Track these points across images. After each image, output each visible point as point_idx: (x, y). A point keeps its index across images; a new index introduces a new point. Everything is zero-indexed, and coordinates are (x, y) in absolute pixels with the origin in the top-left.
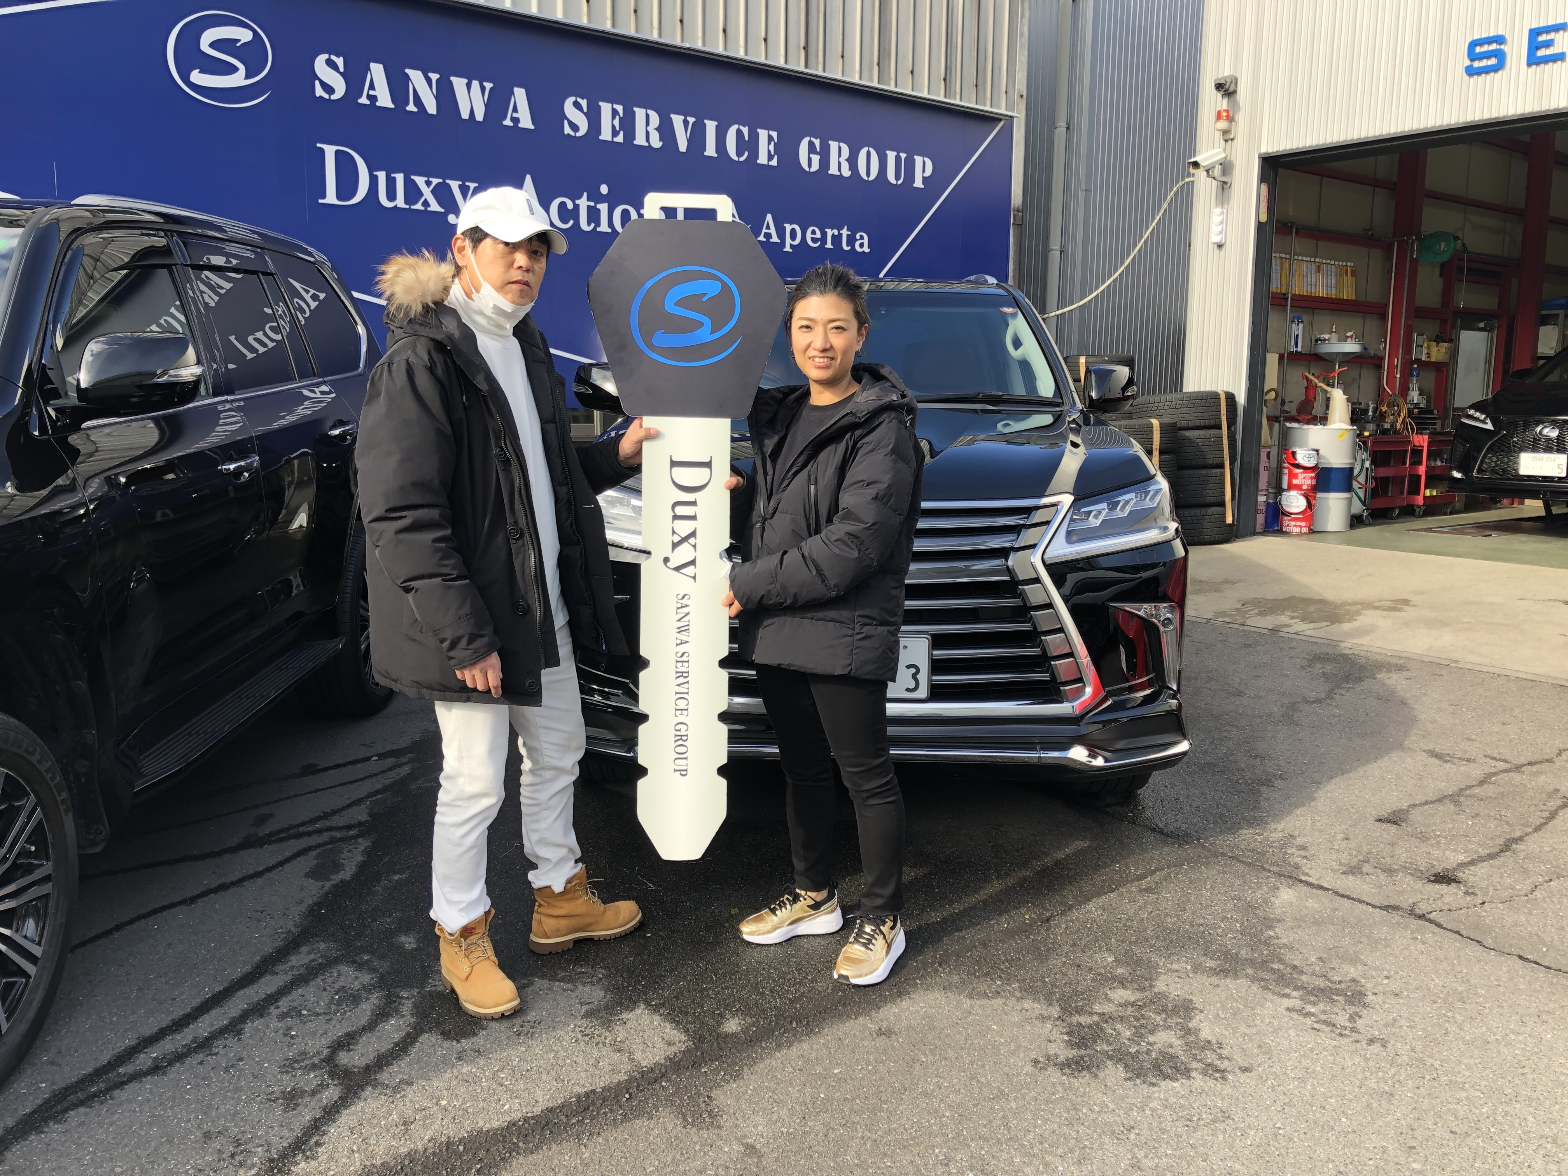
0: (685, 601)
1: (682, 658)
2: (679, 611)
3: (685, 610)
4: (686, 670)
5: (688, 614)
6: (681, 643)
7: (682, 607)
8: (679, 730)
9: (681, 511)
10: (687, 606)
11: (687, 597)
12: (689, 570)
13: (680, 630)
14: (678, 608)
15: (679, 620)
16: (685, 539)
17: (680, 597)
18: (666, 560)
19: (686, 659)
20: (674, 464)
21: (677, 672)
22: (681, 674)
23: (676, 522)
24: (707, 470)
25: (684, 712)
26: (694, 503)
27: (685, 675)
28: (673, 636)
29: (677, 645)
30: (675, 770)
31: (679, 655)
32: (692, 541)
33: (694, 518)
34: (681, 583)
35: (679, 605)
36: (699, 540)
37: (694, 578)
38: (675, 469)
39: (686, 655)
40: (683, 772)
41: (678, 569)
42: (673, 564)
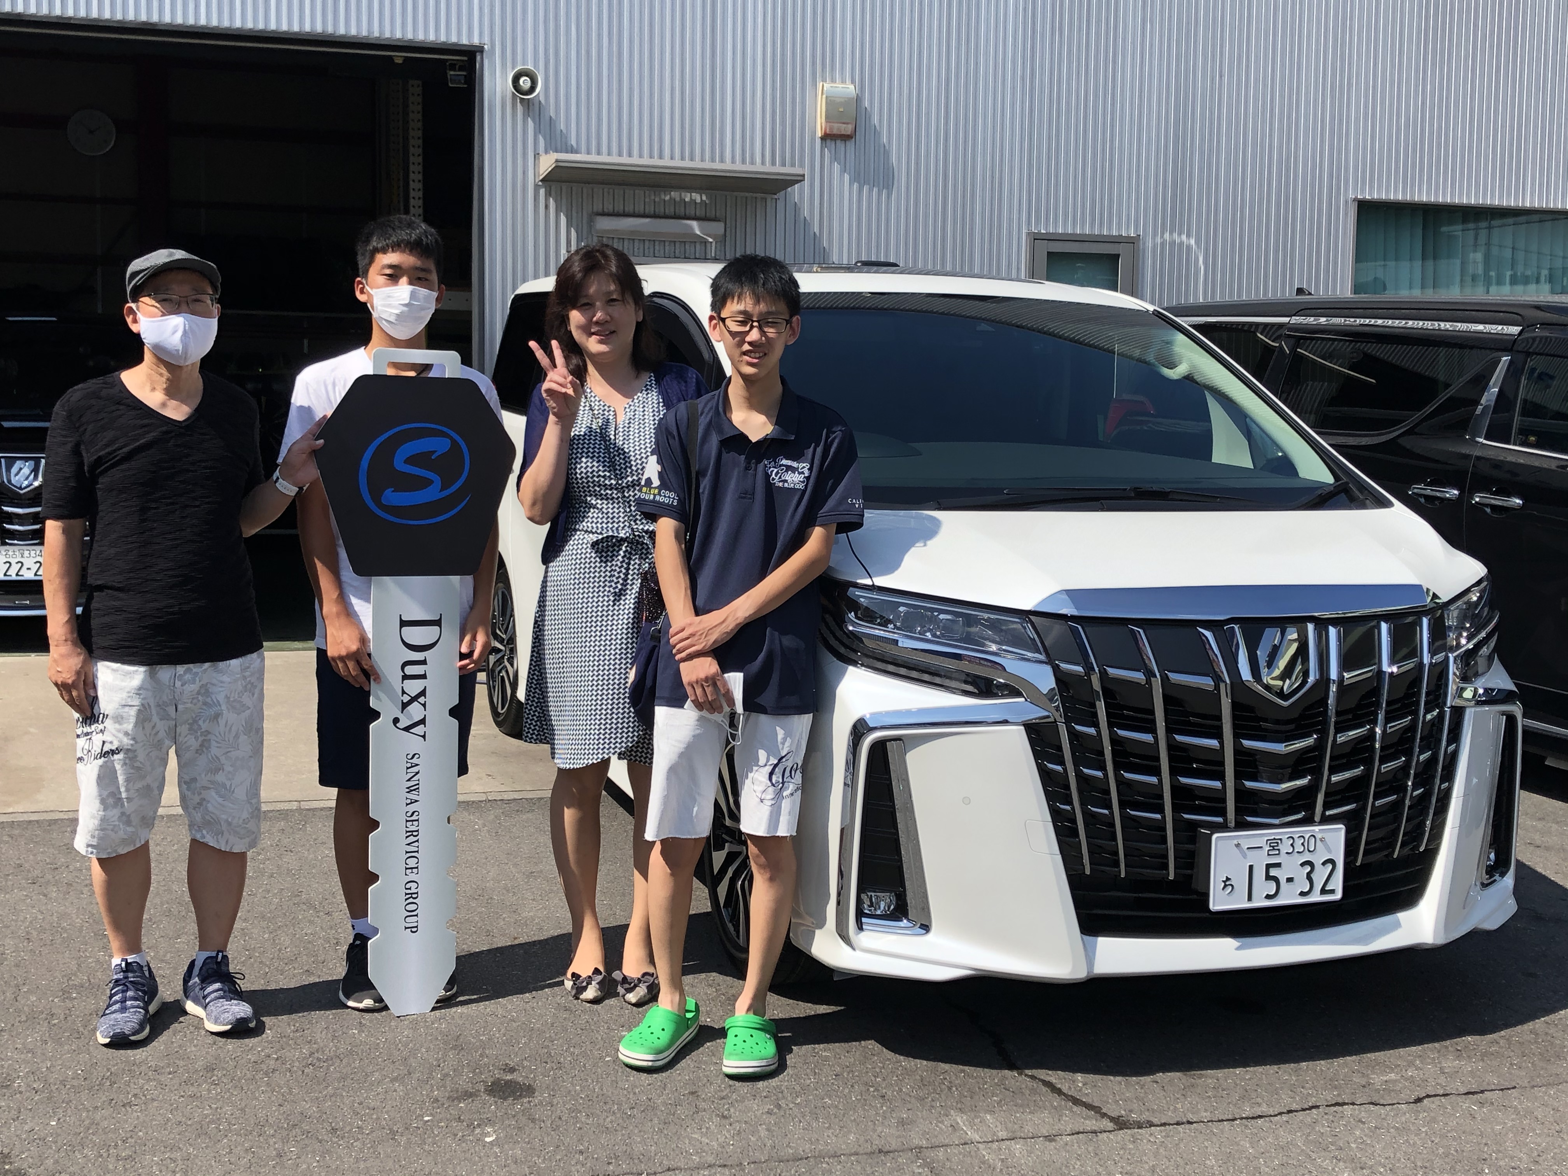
0: (415, 761)
1: (412, 818)
2: (409, 770)
3: (415, 769)
4: (416, 829)
5: (417, 773)
6: (411, 803)
7: (412, 767)
8: (410, 889)
9: (410, 670)
10: (417, 765)
11: (417, 756)
12: (419, 730)
13: (410, 790)
14: (408, 768)
15: (409, 780)
16: (414, 699)
17: (410, 757)
18: (396, 721)
19: (416, 818)
20: (403, 623)
21: (407, 832)
22: (410, 833)
23: (405, 681)
24: (437, 628)
25: (415, 871)
26: (424, 662)
27: (415, 834)
28: (402, 795)
29: (407, 804)
30: (406, 928)
31: (409, 814)
32: (422, 700)
33: (423, 677)
34: (412, 743)
35: (409, 765)
36: (429, 699)
37: (424, 737)
38: (404, 629)
39: (416, 813)
40: (414, 929)
41: (407, 729)
42: (401, 725)
